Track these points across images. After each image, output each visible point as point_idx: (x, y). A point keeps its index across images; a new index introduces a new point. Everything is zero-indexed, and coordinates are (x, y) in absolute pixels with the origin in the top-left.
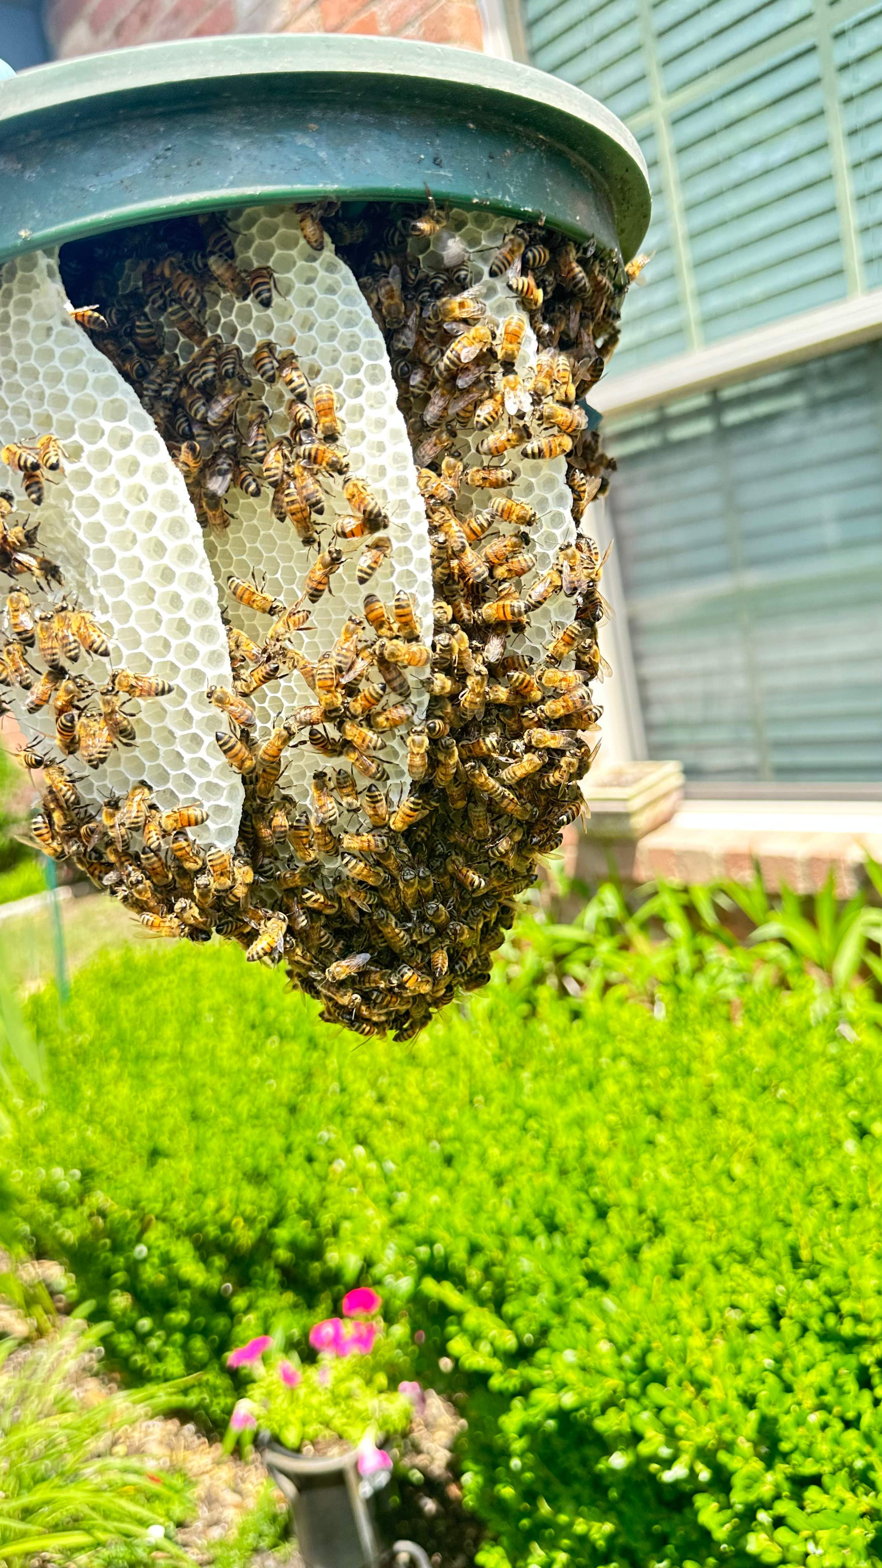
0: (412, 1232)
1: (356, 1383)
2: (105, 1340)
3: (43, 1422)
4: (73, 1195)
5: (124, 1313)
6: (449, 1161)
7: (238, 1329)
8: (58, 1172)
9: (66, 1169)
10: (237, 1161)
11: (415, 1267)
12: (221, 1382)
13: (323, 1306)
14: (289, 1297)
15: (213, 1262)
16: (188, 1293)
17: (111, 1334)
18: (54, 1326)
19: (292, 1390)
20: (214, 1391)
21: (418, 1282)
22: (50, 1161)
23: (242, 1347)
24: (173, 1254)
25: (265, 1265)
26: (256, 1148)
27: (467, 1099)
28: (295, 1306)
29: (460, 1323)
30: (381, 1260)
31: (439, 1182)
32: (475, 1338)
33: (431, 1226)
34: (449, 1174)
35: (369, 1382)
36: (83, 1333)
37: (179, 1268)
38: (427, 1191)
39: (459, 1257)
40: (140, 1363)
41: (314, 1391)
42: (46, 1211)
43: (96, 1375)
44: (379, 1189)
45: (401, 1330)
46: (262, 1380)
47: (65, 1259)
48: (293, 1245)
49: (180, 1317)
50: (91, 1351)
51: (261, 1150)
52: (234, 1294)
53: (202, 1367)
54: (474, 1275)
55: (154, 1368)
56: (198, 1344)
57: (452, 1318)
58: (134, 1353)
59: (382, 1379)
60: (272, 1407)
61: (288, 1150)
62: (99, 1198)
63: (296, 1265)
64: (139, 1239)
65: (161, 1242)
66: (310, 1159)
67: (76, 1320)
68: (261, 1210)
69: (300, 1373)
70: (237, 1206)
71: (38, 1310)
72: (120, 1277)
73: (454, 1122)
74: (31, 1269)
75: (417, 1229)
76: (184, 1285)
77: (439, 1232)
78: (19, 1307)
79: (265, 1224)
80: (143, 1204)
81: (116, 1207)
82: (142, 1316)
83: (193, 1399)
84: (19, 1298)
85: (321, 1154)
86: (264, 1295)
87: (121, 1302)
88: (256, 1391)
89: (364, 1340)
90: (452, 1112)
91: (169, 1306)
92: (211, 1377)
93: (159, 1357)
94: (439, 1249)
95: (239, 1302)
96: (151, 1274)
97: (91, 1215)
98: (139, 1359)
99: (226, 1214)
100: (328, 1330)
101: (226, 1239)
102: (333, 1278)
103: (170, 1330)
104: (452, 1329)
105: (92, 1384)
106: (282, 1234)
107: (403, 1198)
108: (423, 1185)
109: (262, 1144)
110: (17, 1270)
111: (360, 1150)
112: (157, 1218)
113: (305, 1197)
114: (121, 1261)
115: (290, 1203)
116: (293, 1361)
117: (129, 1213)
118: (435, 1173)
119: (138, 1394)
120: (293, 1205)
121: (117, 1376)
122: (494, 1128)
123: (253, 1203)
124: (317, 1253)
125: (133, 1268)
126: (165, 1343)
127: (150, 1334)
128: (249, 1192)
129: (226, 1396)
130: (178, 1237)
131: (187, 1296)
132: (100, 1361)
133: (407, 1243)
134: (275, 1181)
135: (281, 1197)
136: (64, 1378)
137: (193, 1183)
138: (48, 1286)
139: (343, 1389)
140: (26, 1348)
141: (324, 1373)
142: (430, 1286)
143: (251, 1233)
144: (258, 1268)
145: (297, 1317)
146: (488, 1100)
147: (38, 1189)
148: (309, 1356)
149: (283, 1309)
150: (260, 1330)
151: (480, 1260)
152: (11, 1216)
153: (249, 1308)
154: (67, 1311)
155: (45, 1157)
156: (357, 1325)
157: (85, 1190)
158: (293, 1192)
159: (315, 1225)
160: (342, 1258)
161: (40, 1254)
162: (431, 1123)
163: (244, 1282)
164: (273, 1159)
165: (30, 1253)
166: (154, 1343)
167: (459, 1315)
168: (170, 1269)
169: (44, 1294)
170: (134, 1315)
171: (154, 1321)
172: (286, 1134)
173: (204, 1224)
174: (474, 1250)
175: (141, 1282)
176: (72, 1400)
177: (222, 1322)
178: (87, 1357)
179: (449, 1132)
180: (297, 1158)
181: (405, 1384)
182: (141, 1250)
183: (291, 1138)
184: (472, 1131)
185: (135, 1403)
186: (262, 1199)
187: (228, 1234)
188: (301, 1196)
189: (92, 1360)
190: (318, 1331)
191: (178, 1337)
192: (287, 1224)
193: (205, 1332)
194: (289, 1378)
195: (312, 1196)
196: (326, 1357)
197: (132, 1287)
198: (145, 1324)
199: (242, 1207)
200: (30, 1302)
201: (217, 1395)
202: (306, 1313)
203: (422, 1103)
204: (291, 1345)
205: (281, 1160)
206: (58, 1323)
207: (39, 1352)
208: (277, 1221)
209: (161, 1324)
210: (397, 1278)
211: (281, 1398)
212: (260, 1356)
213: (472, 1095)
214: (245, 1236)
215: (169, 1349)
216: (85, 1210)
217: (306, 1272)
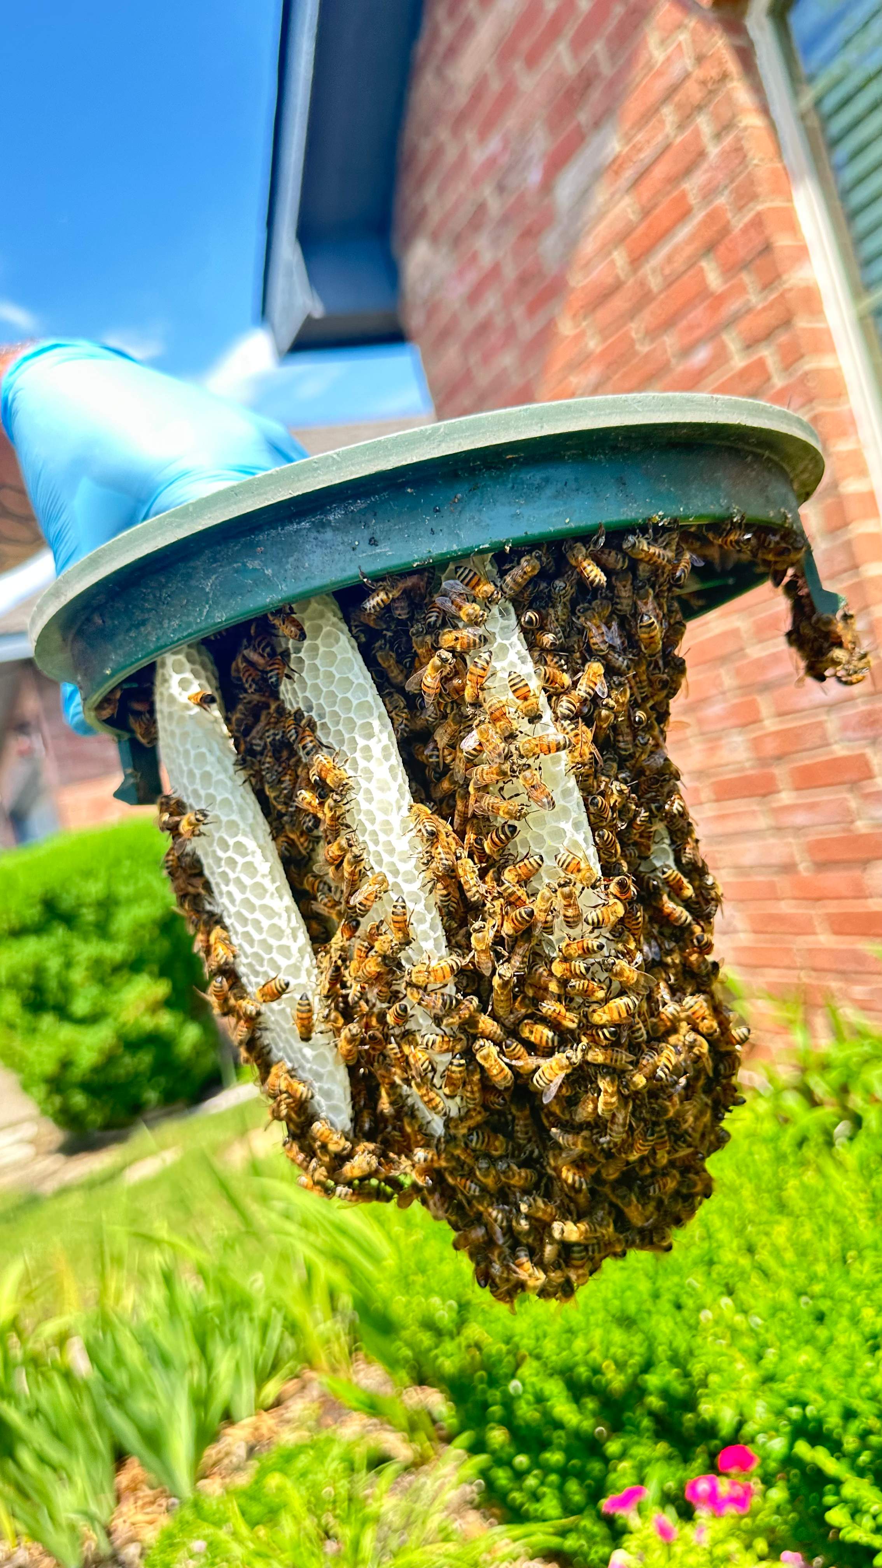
0: (783, 1392)
1: (734, 1546)
2: (484, 1473)
3: (429, 1548)
4: (451, 1326)
5: (502, 1447)
6: (820, 1318)
7: (612, 1476)
8: (436, 1300)
9: (444, 1301)
10: (606, 1302)
11: (788, 1429)
12: (598, 1529)
13: (700, 1461)
14: (662, 1448)
15: (585, 1403)
16: (561, 1433)
17: (489, 1468)
18: (436, 1454)
19: (669, 1545)
20: (591, 1539)
21: (791, 1446)
22: (429, 1292)
23: (619, 1495)
24: (547, 1393)
25: (638, 1412)
26: (623, 1292)
27: (839, 1255)
28: (669, 1458)
29: (837, 1493)
30: (752, 1418)
31: (810, 1340)
32: (856, 1511)
33: (801, 1387)
34: (822, 1333)
35: (748, 1547)
36: (463, 1463)
37: (552, 1407)
38: (796, 1349)
39: (833, 1421)
40: (519, 1501)
41: (690, 1550)
42: (426, 1339)
43: (477, 1508)
44: (749, 1342)
45: (778, 1494)
46: (639, 1531)
47: (444, 1387)
48: (665, 1393)
49: (555, 1457)
50: (471, 1483)
51: (628, 1293)
52: (608, 1439)
53: (578, 1511)
54: (850, 1443)
55: (532, 1507)
56: (573, 1486)
57: (829, 1487)
58: (511, 1490)
59: (761, 1545)
60: (648, 1561)
61: (656, 1296)
62: (474, 1331)
63: (670, 1414)
64: (513, 1376)
65: (534, 1379)
66: (679, 1307)
67: (456, 1450)
68: (631, 1354)
69: (677, 1528)
70: (608, 1349)
71: (422, 1436)
72: (496, 1410)
73: (823, 1279)
74: (414, 1394)
75: (788, 1387)
76: (558, 1425)
77: (809, 1393)
78: (403, 1430)
79: (637, 1369)
80: (516, 1339)
81: (490, 1340)
82: (519, 1452)
83: (571, 1543)
84: (404, 1422)
85: (689, 1303)
86: (637, 1443)
87: (497, 1436)
88: (631, 1542)
89: (741, 1501)
90: (821, 1268)
91: (545, 1445)
92: (587, 1522)
93: (536, 1497)
94: (810, 1411)
95: (613, 1447)
96: (526, 1411)
97: (469, 1346)
98: (517, 1496)
99: (596, 1355)
100: (703, 1487)
101: (599, 1382)
102: (708, 1430)
103: (547, 1469)
104: (829, 1499)
105: (473, 1517)
106: (653, 1380)
107: (771, 1355)
108: (792, 1342)
109: (630, 1288)
110: (400, 1395)
111: (726, 1302)
112: (530, 1355)
113: (675, 1344)
114: (496, 1394)
115: (660, 1349)
116: (670, 1516)
117: (504, 1348)
118: (806, 1331)
119: (518, 1530)
120: (662, 1351)
121: (496, 1511)
122: (868, 1288)
123: (623, 1347)
124: (689, 1403)
125: (509, 1403)
126: (542, 1483)
127: (528, 1472)
128: (618, 1336)
129: (604, 1545)
130: (551, 1375)
131: (559, 1437)
132: (478, 1494)
133: (780, 1403)
134: (643, 1326)
135: (650, 1343)
136: (447, 1508)
137: (563, 1323)
138: (430, 1414)
139: (719, 1551)
140: (410, 1473)
141: (701, 1531)
142: (802, 1448)
143: (622, 1377)
144: (630, 1414)
145: (672, 1469)
146: (861, 1257)
147: (420, 1317)
148: (686, 1514)
149: (658, 1460)
150: (634, 1479)
151: (855, 1426)
152: (395, 1340)
153: (623, 1455)
154: (448, 1440)
155: (424, 1286)
156: (733, 1484)
157: (461, 1322)
158: (661, 1338)
159: (687, 1375)
160: (716, 1411)
161: (421, 1381)
162: (801, 1277)
163: (617, 1427)
164: (640, 1303)
165: (412, 1378)
166: (531, 1481)
167: (838, 1483)
168: (545, 1407)
169: (427, 1422)
170: (511, 1450)
171: (530, 1458)
172: (653, 1279)
173: (576, 1364)
174: (849, 1414)
175: (515, 1417)
176: (454, 1531)
177: (596, 1467)
178: (468, 1489)
179: (817, 1288)
180: (665, 1304)
181: (787, 1554)
182: (514, 1386)
183: (659, 1283)
184: (844, 1290)
185: (515, 1540)
186: (632, 1342)
187: (599, 1377)
188: (671, 1343)
189: (472, 1491)
190: (693, 1488)
191: (553, 1478)
192: (659, 1369)
193: (581, 1475)
194: (665, 1532)
195: (681, 1343)
196: (703, 1514)
197: (508, 1421)
198: (522, 1460)
199: (613, 1350)
200: (412, 1428)
201: (595, 1543)
202: (682, 1466)
203: (790, 1256)
204: (667, 1499)
205: (648, 1305)
206: (440, 1451)
207: (422, 1479)
208: (647, 1366)
209: (536, 1463)
210: (771, 1438)
211: (658, 1553)
212: (635, 1506)
213: (844, 1251)
214: (616, 1381)
215: (545, 1489)
216: (462, 1340)
217: (681, 1424)
